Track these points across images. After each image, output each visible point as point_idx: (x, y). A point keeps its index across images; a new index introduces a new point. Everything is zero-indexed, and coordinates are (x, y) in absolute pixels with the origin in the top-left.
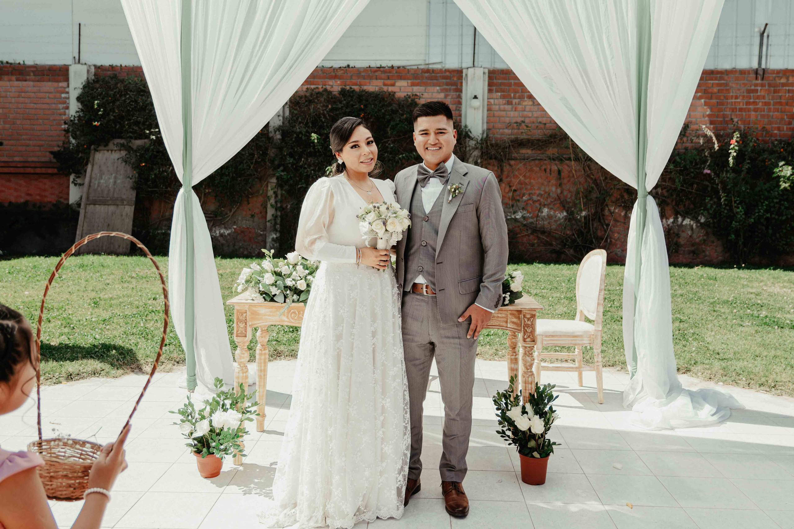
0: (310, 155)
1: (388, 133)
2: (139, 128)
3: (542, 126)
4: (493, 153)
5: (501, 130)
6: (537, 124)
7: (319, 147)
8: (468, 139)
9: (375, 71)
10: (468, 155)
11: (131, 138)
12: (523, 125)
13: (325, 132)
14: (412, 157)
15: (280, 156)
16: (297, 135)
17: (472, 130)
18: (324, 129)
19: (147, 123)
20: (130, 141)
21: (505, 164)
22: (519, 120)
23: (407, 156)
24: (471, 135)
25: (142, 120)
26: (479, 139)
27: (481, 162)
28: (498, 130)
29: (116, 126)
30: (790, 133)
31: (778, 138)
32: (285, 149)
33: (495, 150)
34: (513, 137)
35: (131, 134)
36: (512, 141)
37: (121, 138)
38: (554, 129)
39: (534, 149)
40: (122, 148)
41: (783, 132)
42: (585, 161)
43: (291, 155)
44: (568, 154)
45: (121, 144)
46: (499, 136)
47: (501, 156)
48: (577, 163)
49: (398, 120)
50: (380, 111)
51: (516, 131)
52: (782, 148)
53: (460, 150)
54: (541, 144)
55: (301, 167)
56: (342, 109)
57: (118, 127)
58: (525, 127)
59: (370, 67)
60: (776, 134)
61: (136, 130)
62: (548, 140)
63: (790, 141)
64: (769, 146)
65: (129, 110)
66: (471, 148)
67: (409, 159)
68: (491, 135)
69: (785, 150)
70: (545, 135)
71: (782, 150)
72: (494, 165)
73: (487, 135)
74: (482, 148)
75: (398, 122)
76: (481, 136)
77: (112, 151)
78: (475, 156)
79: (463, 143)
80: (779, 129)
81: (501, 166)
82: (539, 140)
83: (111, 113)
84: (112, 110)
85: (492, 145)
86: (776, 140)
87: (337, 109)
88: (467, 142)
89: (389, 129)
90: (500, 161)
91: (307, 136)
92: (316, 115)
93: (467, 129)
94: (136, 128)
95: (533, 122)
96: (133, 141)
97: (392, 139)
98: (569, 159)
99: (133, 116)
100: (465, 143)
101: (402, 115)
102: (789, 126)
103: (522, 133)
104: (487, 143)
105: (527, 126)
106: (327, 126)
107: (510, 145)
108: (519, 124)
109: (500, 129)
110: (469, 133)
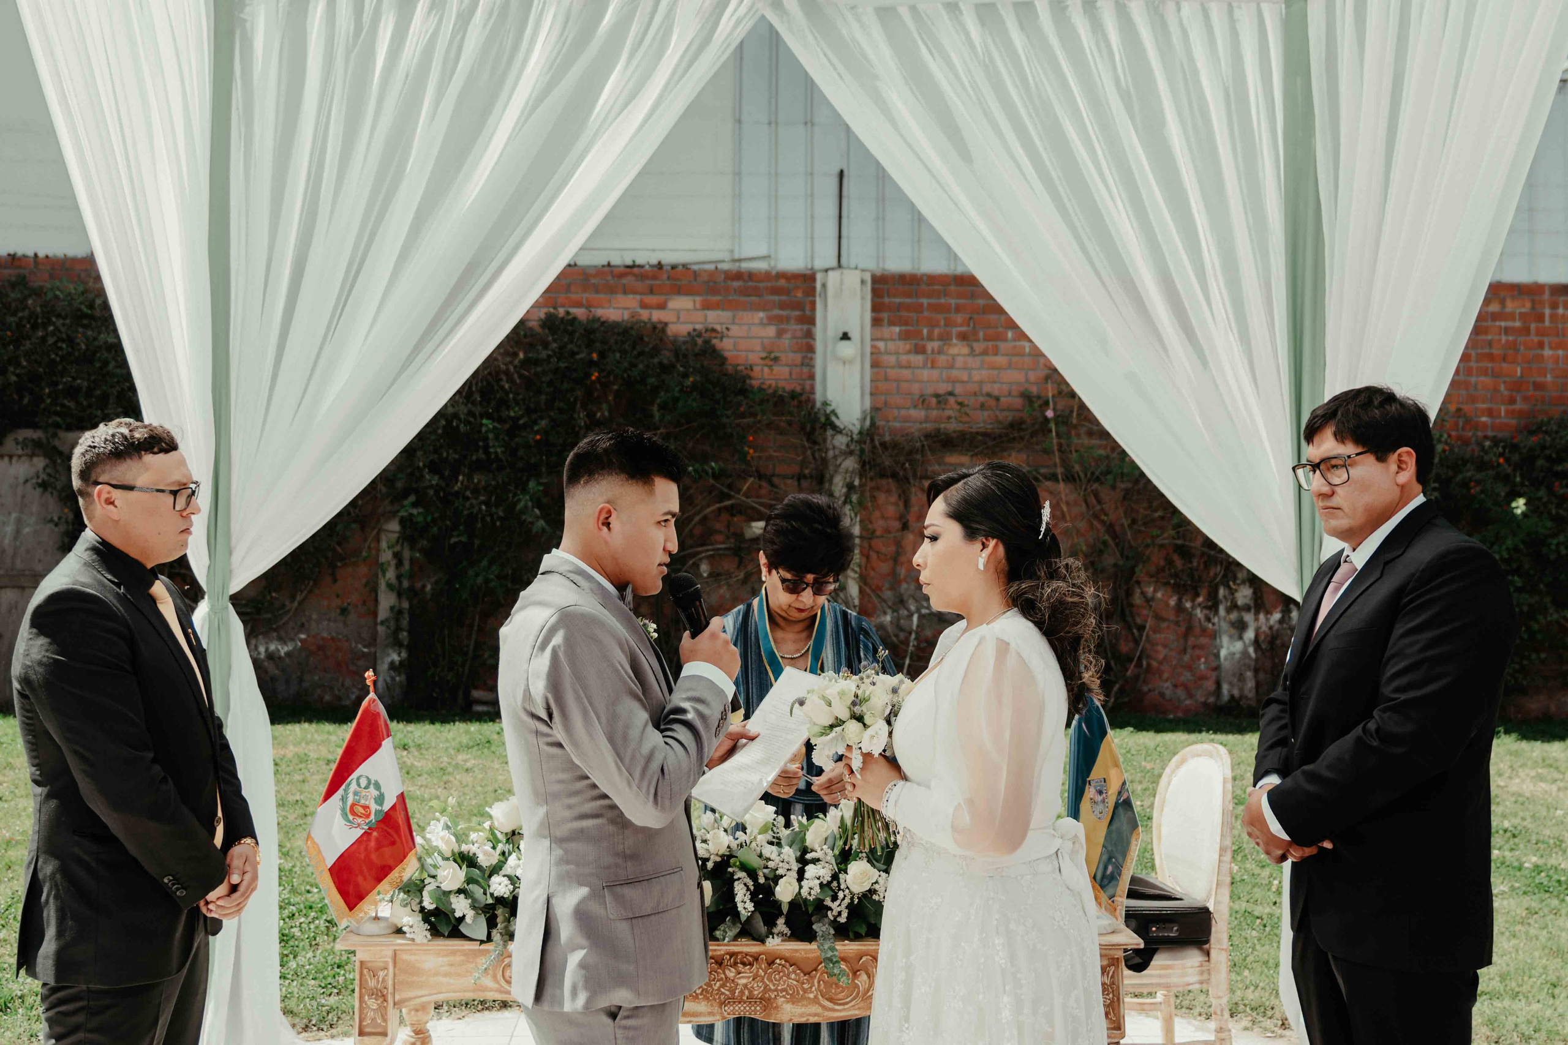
0: (479, 466)
1: (652, 416)
2: (77, 403)
3: (992, 403)
4: (887, 463)
5: (903, 412)
6: (981, 399)
7: (499, 450)
8: (830, 432)
9: (622, 275)
10: (831, 468)
11: (57, 426)
12: (951, 400)
13: (512, 414)
14: (707, 473)
15: (409, 470)
16: (446, 420)
17: (839, 411)
18: (508, 408)
19: (98, 392)
20: (55, 435)
21: (913, 490)
22: (943, 388)
23: (695, 470)
24: (837, 423)
25: (85, 384)
26: (856, 430)
27: (861, 485)
28: (896, 412)
29: (21, 397)
30: (1513, 422)
31: (1490, 433)
32: (419, 453)
33: (891, 456)
34: (929, 426)
35: (58, 419)
36: (928, 436)
37: (34, 426)
38: (1017, 410)
39: (976, 455)
40: (37, 451)
41: (1498, 421)
42: (1089, 481)
43: (434, 468)
44: (1047, 466)
45: (33, 440)
46: (897, 425)
47: (905, 470)
48: (1071, 486)
49: (677, 389)
50: (635, 366)
51: (935, 412)
52: (1501, 455)
53: (814, 458)
54: (991, 443)
55: (457, 494)
56: (549, 362)
57: (26, 401)
58: (958, 407)
59: (609, 265)
60: (1485, 424)
61: (69, 408)
62: (1007, 435)
63: (1515, 441)
64: (1473, 450)
65: (54, 361)
66: (837, 452)
67: (700, 477)
68: (880, 423)
69: (1507, 460)
70: (1000, 422)
71: (1501, 460)
72: (889, 491)
73: (873, 424)
74: (862, 451)
75: (677, 394)
76: (858, 426)
77: (11, 457)
78: (847, 471)
79: (820, 439)
80: (1490, 413)
81: (904, 492)
82: (985, 434)
83: (11, 369)
84: (14, 361)
85: (884, 445)
86: (1486, 437)
87: (537, 362)
88: (829, 438)
89: (655, 408)
90: (903, 482)
91: (470, 423)
92: (490, 374)
93: (829, 409)
94: (72, 405)
95: (975, 394)
96: (62, 434)
97: (662, 430)
98: (1054, 477)
99: (62, 377)
100: (825, 440)
101: (685, 376)
102: (1511, 407)
103: (949, 418)
104: (872, 440)
105: (960, 404)
106: (515, 399)
107: (923, 446)
108: (941, 399)
109: (898, 408)
110: (833, 418)
